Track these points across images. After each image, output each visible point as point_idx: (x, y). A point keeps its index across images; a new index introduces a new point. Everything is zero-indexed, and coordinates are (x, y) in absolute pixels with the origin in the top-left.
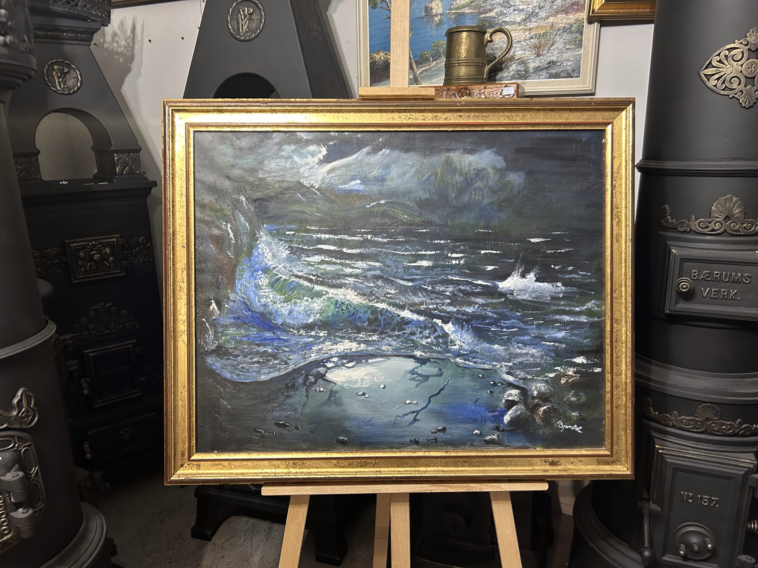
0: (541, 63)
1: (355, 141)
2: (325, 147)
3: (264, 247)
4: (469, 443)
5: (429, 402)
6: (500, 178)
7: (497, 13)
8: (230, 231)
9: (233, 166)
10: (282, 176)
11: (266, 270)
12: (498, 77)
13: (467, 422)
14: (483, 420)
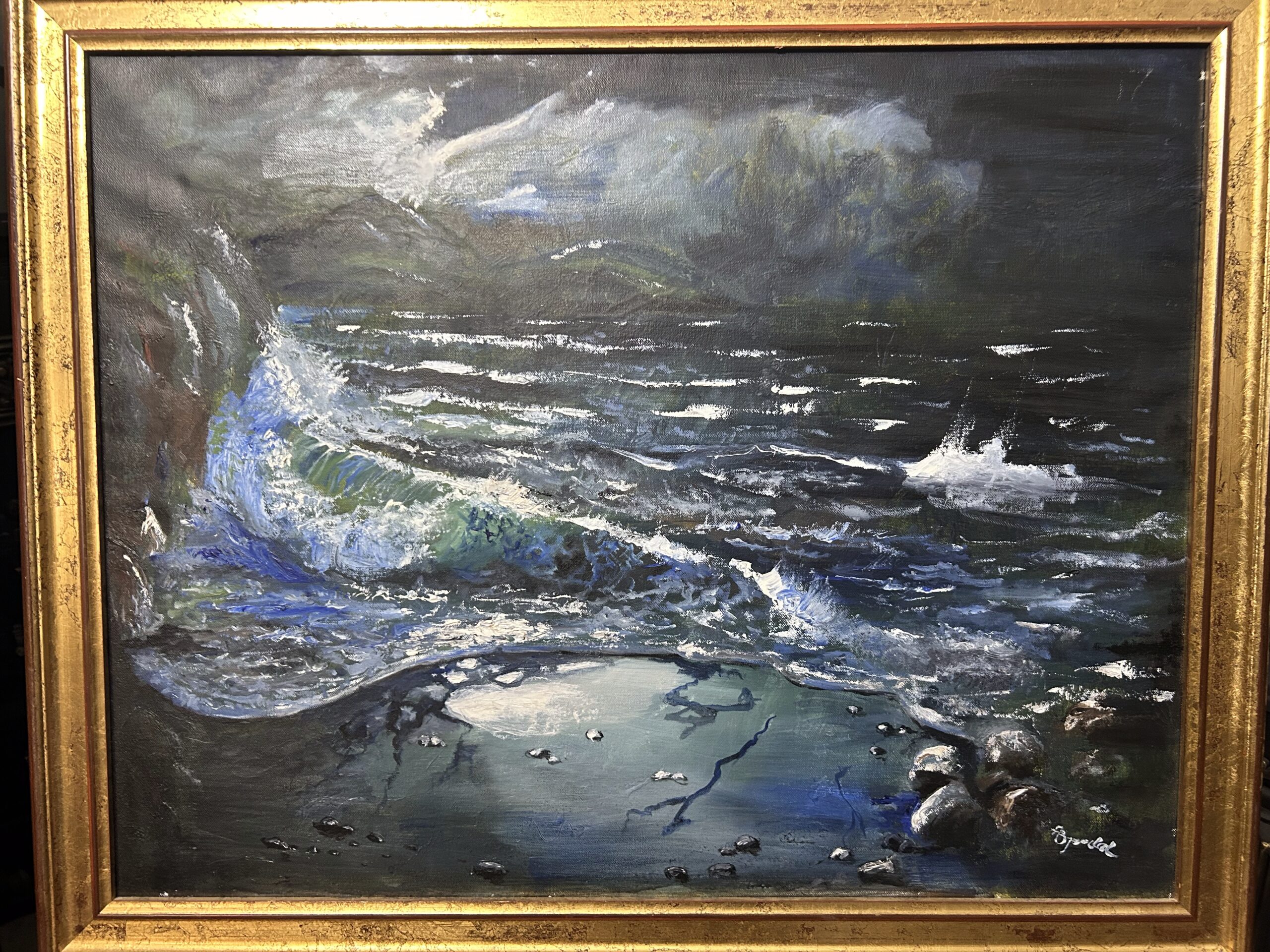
1: (521, 79)
2: (438, 93)
4: (820, 881)
5: (717, 775)
6: (914, 180)
8: (189, 324)
9: (194, 148)
10: (324, 175)
13: (815, 827)
14: (858, 822)
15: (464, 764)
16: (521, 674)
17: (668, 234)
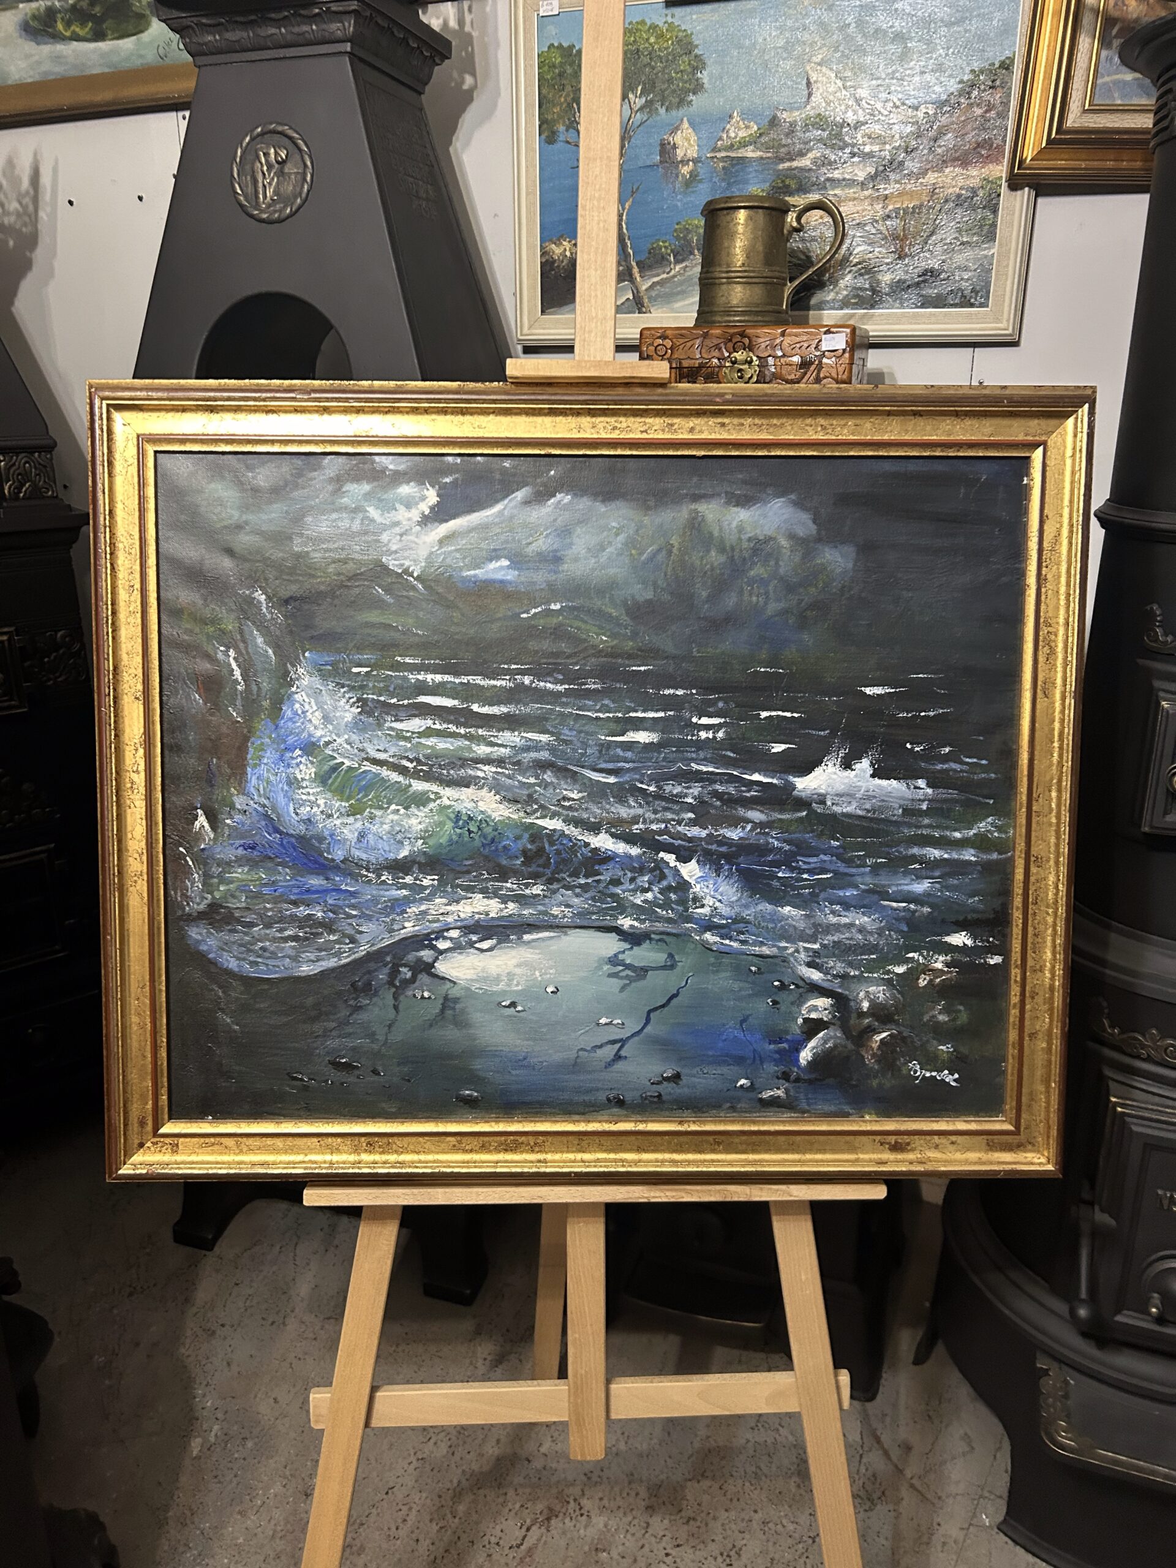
0: (907, 272)
1: (498, 476)
2: (433, 487)
3: (307, 700)
4: (728, 1105)
7: (814, 161)
8: (234, 665)
9: (239, 527)
10: (342, 549)
11: (310, 748)
12: (813, 301)
14: (758, 1058)
15: (449, 1012)
16: (494, 941)
17: (612, 599)
